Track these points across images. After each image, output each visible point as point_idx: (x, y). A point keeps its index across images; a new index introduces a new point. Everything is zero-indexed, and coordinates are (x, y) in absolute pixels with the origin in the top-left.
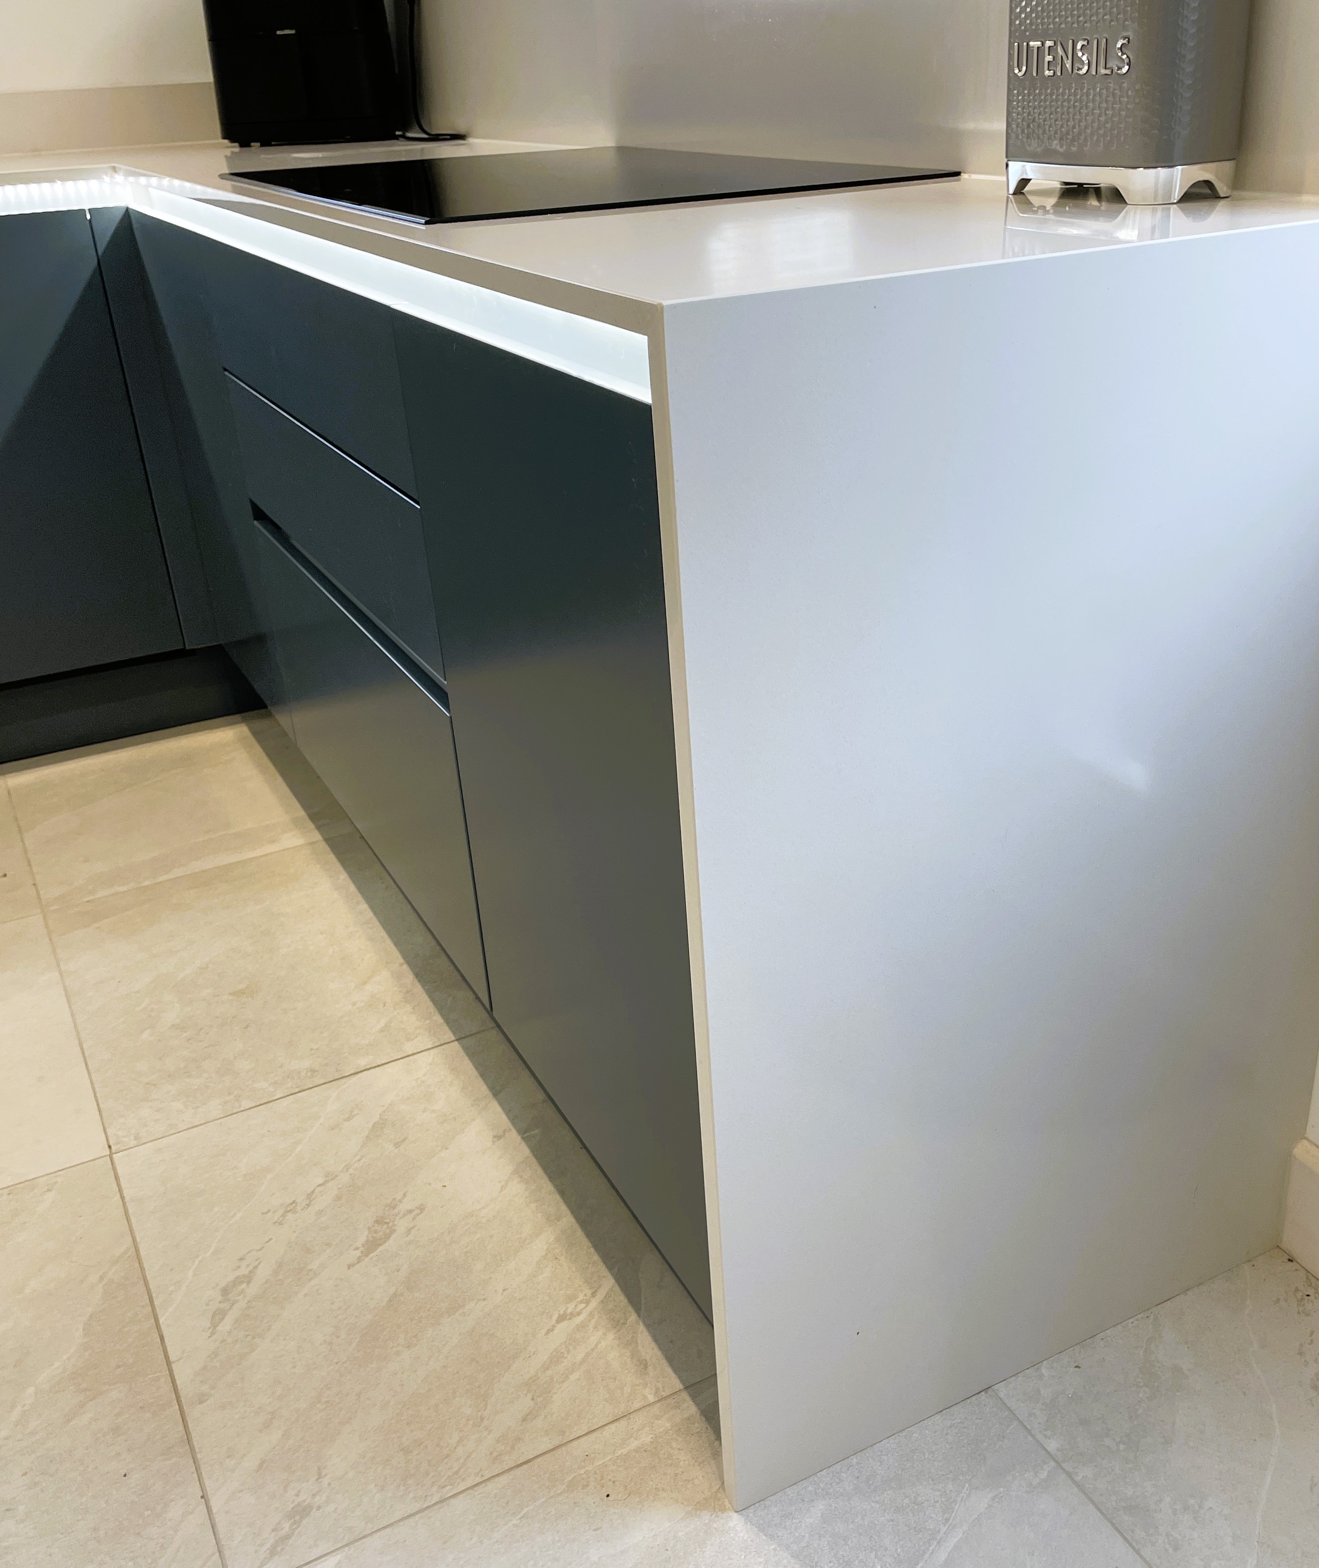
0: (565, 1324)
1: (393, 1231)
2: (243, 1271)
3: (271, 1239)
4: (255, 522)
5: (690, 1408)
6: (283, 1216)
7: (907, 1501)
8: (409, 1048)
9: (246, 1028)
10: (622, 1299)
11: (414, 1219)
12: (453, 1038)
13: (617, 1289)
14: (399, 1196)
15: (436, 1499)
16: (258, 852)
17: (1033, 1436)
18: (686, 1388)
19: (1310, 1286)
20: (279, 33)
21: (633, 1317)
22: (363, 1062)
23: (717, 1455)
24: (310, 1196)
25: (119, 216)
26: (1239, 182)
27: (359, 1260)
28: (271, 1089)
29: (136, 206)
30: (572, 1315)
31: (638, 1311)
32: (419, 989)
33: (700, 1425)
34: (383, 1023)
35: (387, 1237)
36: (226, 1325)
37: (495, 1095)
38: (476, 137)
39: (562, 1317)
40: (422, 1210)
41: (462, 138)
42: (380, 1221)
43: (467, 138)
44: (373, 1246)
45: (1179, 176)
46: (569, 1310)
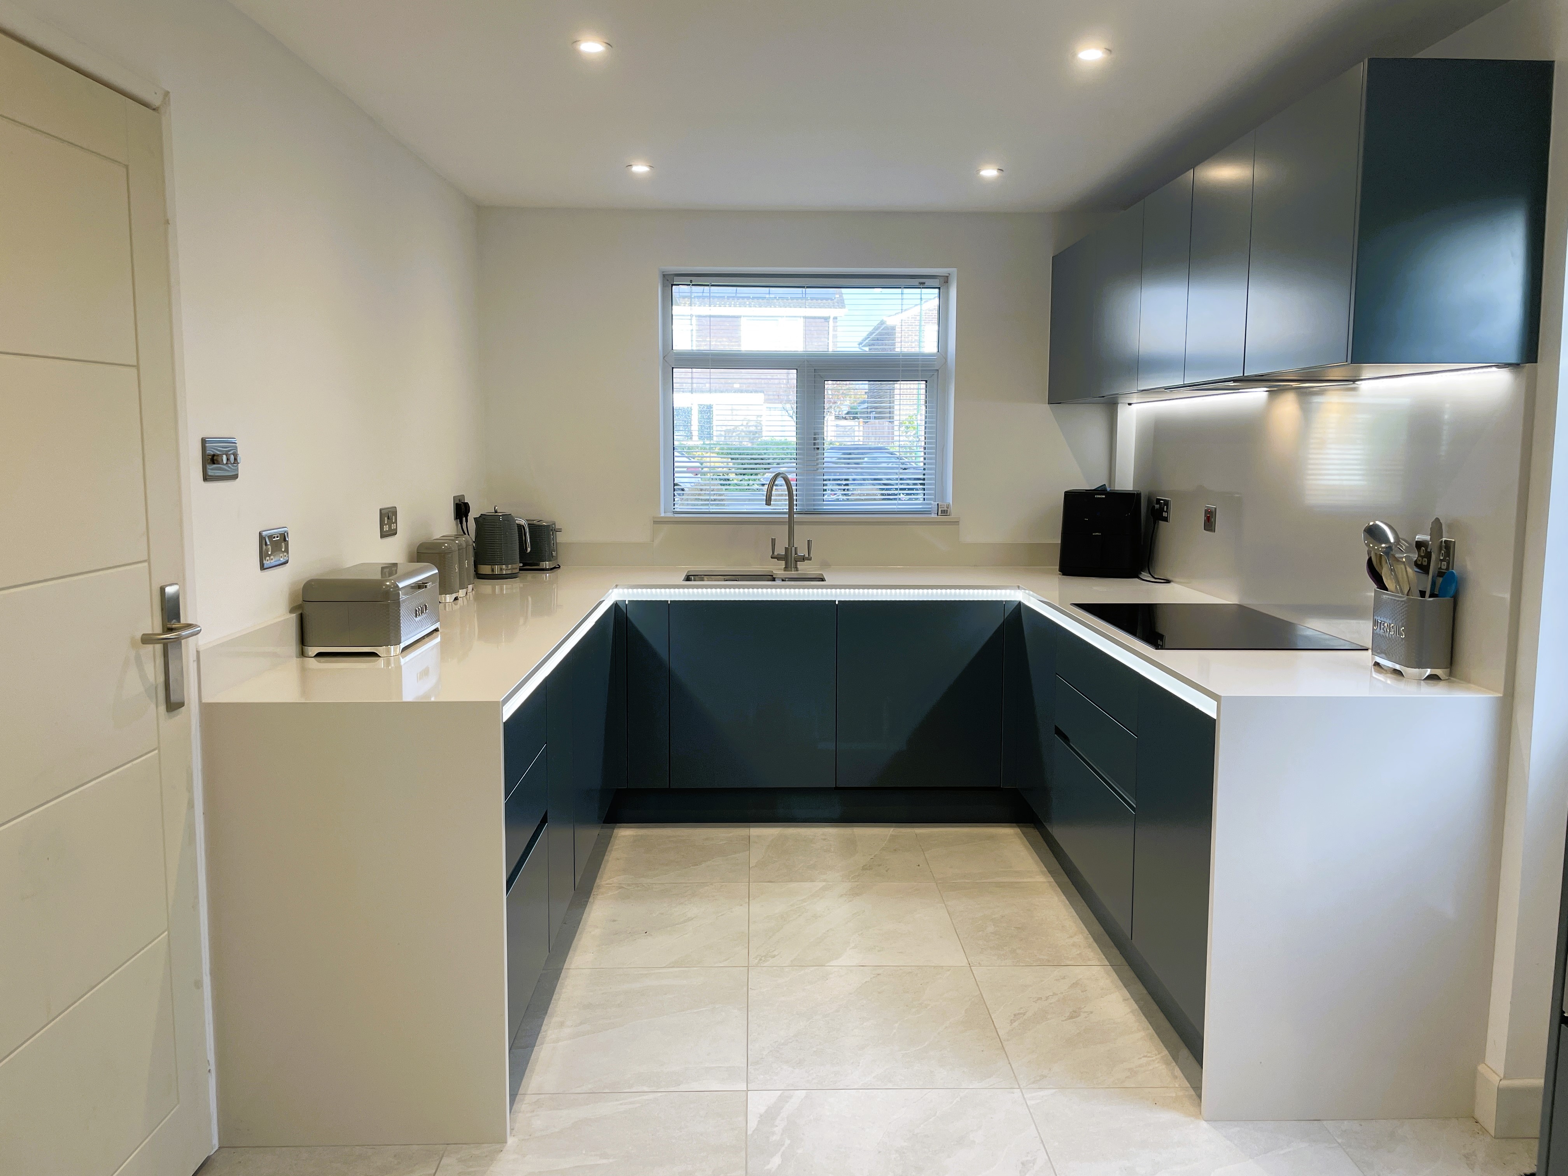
0: (1146, 1058)
1: (1079, 1016)
2: (1021, 1011)
3: (1032, 1005)
4: (1055, 735)
5: (1192, 1092)
6: (1037, 1000)
7: (1273, 1137)
8: (1089, 963)
9: (1022, 940)
10: (1170, 1058)
11: (1088, 1014)
13: (1168, 1055)
14: (1083, 1006)
15: (1092, 1087)
16: (1025, 880)
18: (1192, 1087)
19: (1481, 1130)
20: (1093, 534)
21: (1174, 1064)
22: (1069, 963)
23: (1200, 1105)
24: (1047, 998)
25: (1017, 603)
26: (1451, 674)
27: (1066, 1020)
28: (1032, 962)
29: (1022, 601)
30: (1149, 1057)
31: (1176, 1062)
32: (1095, 945)
33: (1195, 1097)
34: (1078, 952)
35: (1077, 1017)
36: (1016, 1024)
38: (1175, 582)
39: (1145, 1056)
40: (1091, 1013)
41: (1168, 582)
42: (1074, 1012)
43: (1171, 582)
44: (1071, 1018)
45: (1422, 672)
46: (1148, 1055)
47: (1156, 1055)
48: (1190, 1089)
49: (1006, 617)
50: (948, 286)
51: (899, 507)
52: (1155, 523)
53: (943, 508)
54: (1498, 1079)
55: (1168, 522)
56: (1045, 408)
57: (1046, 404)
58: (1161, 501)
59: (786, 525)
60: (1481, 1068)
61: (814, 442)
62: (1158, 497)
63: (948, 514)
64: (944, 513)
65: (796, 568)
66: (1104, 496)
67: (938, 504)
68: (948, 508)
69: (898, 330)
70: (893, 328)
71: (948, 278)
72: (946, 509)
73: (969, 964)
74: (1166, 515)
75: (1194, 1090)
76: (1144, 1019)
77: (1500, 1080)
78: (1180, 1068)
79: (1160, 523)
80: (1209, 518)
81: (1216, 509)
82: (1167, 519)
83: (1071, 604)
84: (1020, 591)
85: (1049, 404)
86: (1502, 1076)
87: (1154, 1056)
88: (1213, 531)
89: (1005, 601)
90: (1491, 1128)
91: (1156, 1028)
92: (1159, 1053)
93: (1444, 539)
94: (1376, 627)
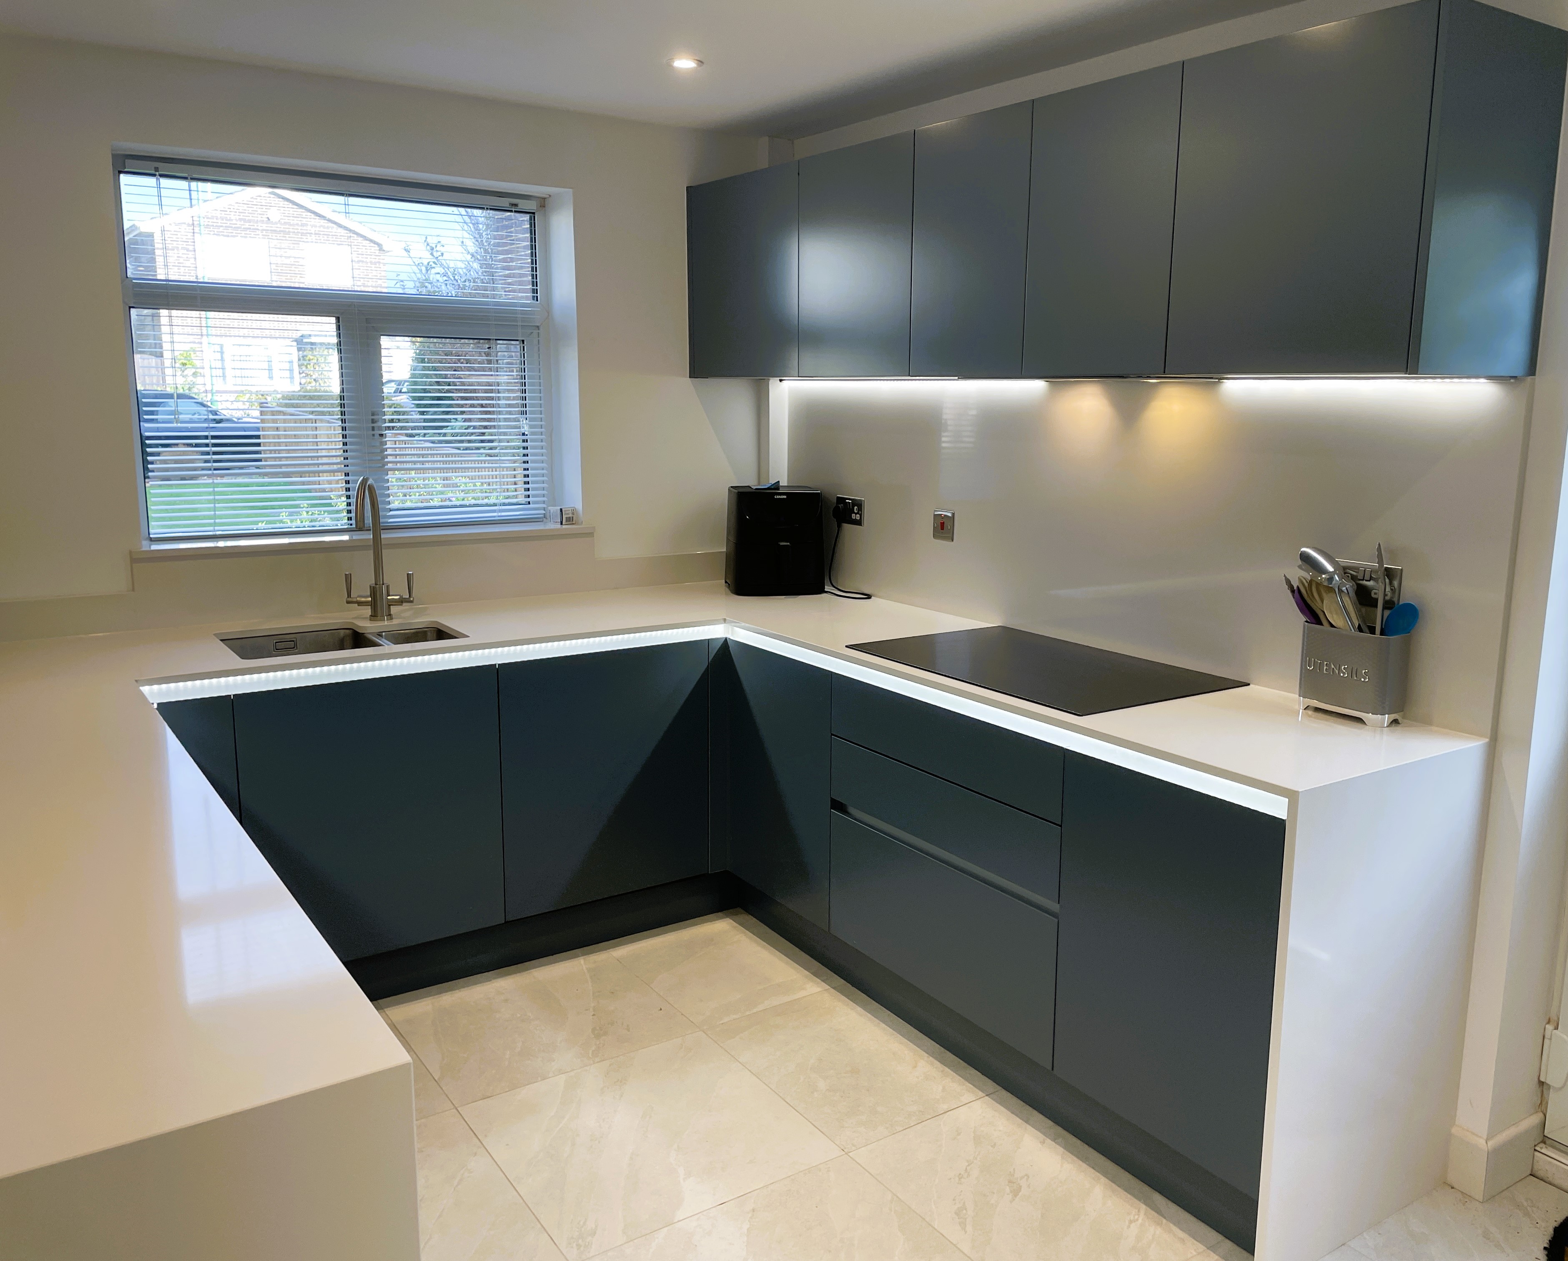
1: (1021, 1186)
2: (959, 1204)
3: (962, 1191)
6: (960, 1179)
8: (965, 1099)
9: (868, 1090)
11: (1027, 1180)
12: (985, 1095)
14: (1012, 1170)
16: (799, 995)
18: (1208, 1248)
19: (1465, 1198)
20: (779, 543)
25: (723, 641)
27: (1013, 1199)
28: (907, 1120)
30: (1135, 1221)
34: (942, 1088)
38: (880, 597)
39: (1131, 1222)
40: (1028, 1177)
41: (869, 597)
42: (1010, 1182)
43: (872, 597)
44: (1016, 1193)
45: (1387, 718)
46: (1132, 1218)
47: (1139, 1215)
48: (1209, 1251)
49: (710, 659)
50: (545, 211)
51: (503, 514)
52: (839, 526)
53: (568, 514)
54: (1484, 1142)
55: (861, 526)
56: (686, 382)
57: (687, 377)
58: (847, 500)
59: (371, 550)
60: (1454, 1130)
61: (373, 425)
62: (838, 496)
63: (574, 522)
64: (570, 521)
65: (390, 615)
66: (785, 497)
67: (561, 510)
68: (573, 513)
69: (157, 238)
70: (151, 235)
71: (544, 201)
72: (571, 515)
73: (843, 1150)
74: (858, 517)
75: (1214, 1252)
76: (1084, 1165)
77: (1487, 1143)
78: (1175, 1224)
79: (846, 527)
80: (942, 525)
81: (953, 514)
82: (859, 523)
83: (846, 646)
84: (725, 624)
85: (690, 377)
86: (1485, 1137)
87: (1138, 1217)
88: (951, 540)
89: (709, 640)
90: (1478, 1191)
91: (1105, 1174)
92: (1139, 1211)
93: (1385, 566)
94: (1313, 667)
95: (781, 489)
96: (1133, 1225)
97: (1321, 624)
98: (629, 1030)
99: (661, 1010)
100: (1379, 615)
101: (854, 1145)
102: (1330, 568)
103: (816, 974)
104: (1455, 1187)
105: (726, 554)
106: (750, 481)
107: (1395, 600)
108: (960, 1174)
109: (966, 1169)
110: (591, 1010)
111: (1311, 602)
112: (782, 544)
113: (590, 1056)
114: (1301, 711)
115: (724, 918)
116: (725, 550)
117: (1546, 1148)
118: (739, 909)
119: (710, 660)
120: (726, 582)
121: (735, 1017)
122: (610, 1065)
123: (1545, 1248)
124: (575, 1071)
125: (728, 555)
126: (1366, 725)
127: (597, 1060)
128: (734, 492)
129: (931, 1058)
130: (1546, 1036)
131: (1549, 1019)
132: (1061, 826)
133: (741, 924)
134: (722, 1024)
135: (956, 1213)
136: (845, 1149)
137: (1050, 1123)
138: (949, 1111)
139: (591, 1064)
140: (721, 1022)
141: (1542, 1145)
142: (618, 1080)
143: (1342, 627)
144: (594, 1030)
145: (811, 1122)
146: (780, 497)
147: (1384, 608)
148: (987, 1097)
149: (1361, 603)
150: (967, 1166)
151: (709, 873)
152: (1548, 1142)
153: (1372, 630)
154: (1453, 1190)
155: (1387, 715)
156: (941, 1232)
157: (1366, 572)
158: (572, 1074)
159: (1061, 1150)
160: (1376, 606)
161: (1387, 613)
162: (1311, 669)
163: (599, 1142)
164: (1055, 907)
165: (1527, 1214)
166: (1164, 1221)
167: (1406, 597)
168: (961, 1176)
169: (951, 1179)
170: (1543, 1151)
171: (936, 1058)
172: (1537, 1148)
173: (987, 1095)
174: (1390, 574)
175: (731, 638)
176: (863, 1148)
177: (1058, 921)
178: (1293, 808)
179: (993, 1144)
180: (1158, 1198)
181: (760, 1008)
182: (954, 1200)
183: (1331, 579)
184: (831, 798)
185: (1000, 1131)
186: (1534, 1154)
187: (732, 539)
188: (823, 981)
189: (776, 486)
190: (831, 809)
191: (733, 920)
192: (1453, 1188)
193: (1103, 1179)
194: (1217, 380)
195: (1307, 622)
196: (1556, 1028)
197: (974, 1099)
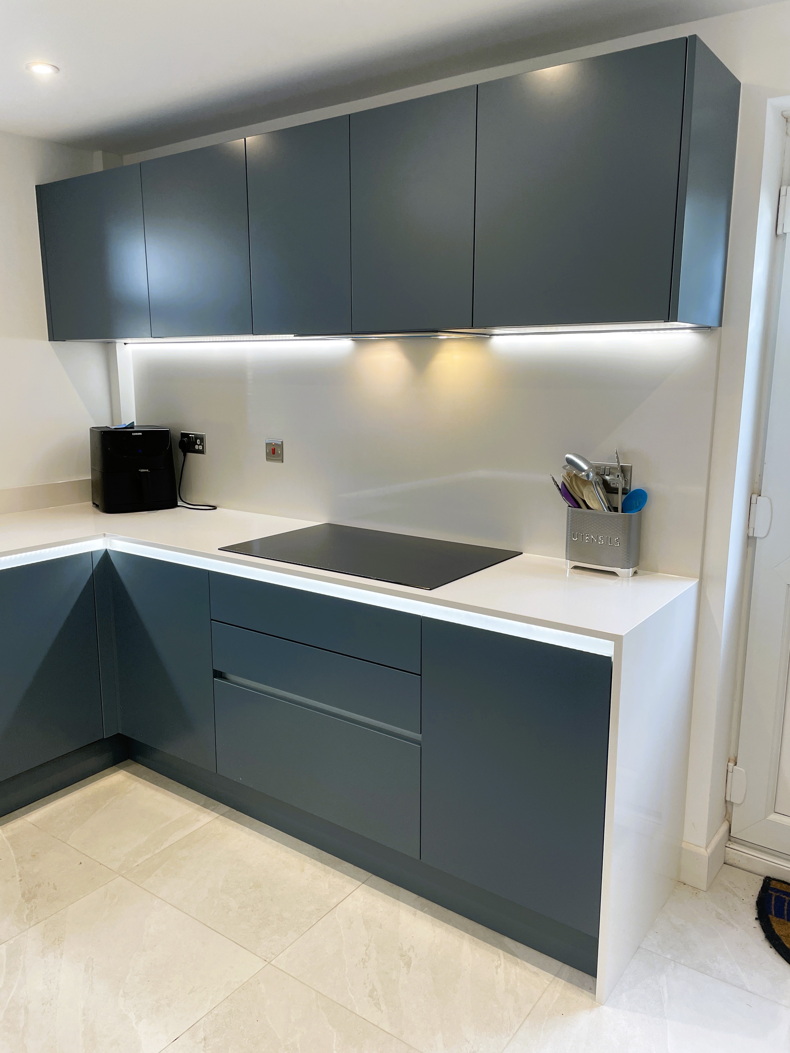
1: (410, 958)
2: (370, 987)
3: (368, 974)
4: (215, 679)
6: (364, 964)
7: (645, 985)
9: (272, 900)
11: (413, 951)
12: (361, 883)
13: (505, 953)
14: (399, 945)
16: (195, 827)
17: (662, 956)
18: (555, 976)
19: (695, 890)
22: (335, 901)
24: (367, 955)
25: (105, 550)
27: (409, 971)
28: (309, 920)
29: (109, 548)
32: (329, 869)
35: (410, 960)
36: (383, 1007)
37: (398, 899)
38: (224, 507)
39: (497, 967)
40: (413, 947)
41: (215, 508)
42: (402, 956)
43: (217, 508)
44: (408, 964)
45: (631, 571)
46: (497, 964)
47: (500, 960)
48: (557, 978)
49: (94, 567)
52: (185, 455)
54: (703, 849)
55: (204, 454)
56: (46, 345)
57: (47, 341)
58: (190, 436)
60: (684, 845)
62: (182, 432)
66: (140, 434)
73: (265, 961)
74: (201, 447)
75: (560, 978)
76: (450, 927)
77: (706, 851)
78: (526, 961)
79: (191, 456)
80: (274, 451)
81: (282, 442)
82: (202, 452)
83: (219, 549)
84: (105, 538)
85: (49, 341)
86: (705, 847)
87: (501, 962)
88: (281, 462)
89: (92, 552)
90: (704, 886)
91: (467, 931)
92: (499, 957)
93: (620, 464)
94: (577, 538)
95: (135, 428)
96: (499, 970)
97: (580, 507)
98: (56, 889)
99: (81, 863)
100: (619, 499)
101: (273, 954)
102: (585, 467)
103: (205, 806)
104: (686, 883)
105: (92, 482)
106: (105, 422)
107: (628, 488)
108: (363, 959)
109: (366, 953)
110: (17, 876)
111: (573, 492)
112: (142, 470)
113: (25, 921)
114: (568, 569)
115: (118, 771)
116: (91, 478)
117: (732, 844)
118: (129, 761)
119: (93, 569)
120: (94, 504)
121: (148, 856)
122: (45, 926)
123: (756, 919)
124: (14, 939)
125: (94, 483)
126: (619, 576)
127: (33, 923)
128: (98, 431)
129: (313, 860)
130: (729, 770)
131: (729, 759)
132: (420, 675)
133: (134, 774)
134: (138, 865)
135: (370, 996)
136: (267, 958)
137: (415, 896)
138: (338, 904)
139: (28, 929)
140: (136, 864)
141: (729, 842)
142: (56, 939)
143: (598, 509)
144: (23, 895)
145: (232, 941)
146: (137, 434)
147: (623, 493)
148: (363, 885)
149: (607, 492)
150: (366, 950)
151: (105, 738)
152: (732, 839)
153: (616, 510)
154: (685, 885)
155: (631, 569)
156: (364, 1016)
157: (606, 469)
158: (12, 942)
159: (429, 917)
160: (617, 493)
161: (625, 496)
162: (576, 540)
163: (51, 1005)
164: (418, 737)
165: (735, 895)
166: (519, 960)
167: (635, 485)
168: (364, 960)
169: (357, 965)
170: (731, 846)
171: (316, 859)
172: (727, 845)
173: (363, 883)
174: (623, 470)
175: (111, 549)
176: (281, 955)
177: (421, 747)
178: (618, 649)
179: (379, 925)
180: (507, 940)
181: (166, 845)
182: (365, 984)
183: (588, 476)
184: (213, 669)
185: (381, 912)
186: (725, 850)
187: (98, 468)
188: (212, 810)
189: (132, 426)
190: (214, 677)
191: (126, 771)
192: (685, 884)
193: (467, 935)
194: (489, 336)
195: (569, 506)
196: (736, 765)
197: (355, 888)
